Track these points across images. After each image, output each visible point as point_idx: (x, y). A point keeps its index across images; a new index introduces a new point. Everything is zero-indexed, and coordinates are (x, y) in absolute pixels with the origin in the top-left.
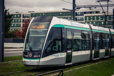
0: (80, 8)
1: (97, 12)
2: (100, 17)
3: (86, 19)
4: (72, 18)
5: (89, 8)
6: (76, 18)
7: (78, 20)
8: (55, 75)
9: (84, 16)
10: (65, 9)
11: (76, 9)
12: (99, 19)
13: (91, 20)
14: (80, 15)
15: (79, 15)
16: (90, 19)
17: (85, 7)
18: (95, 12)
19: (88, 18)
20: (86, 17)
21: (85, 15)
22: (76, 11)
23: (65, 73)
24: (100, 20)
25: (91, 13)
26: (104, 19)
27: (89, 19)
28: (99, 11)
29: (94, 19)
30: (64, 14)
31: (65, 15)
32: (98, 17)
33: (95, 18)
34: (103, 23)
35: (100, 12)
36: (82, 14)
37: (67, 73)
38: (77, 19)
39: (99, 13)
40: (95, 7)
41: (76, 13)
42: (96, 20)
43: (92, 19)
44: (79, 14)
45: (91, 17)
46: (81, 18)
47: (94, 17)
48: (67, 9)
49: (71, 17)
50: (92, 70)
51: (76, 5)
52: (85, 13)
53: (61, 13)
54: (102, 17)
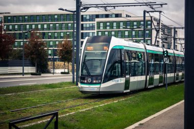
0: (88, 8)
1: (117, 16)
2: (121, 24)
3: (99, 27)
4: (75, 25)
5: (103, 9)
6: (82, 25)
7: (86, 28)
8: (44, 121)
9: (96, 22)
10: (63, 10)
11: (82, 9)
12: (121, 28)
13: (108, 28)
14: (89, 20)
15: (86, 20)
16: (105, 27)
17: (97, 6)
18: (114, 16)
19: (102, 25)
20: (99, 23)
21: (97, 20)
22: (82, 14)
23: (63, 117)
24: (121, 29)
25: (107, 16)
26: (129, 27)
27: (103, 27)
28: (121, 14)
29: (112, 27)
30: (62, 17)
31: (64, 20)
32: (118, 23)
33: (115, 24)
34: (127, 33)
35: (122, 16)
36: (92, 18)
37: (65, 117)
38: (84, 26)
39: (121, 17)
40: (114, 7)
41: (82, 16)
43: (108, 26)
44: (88, 18)
45: (108, 24)
46: (91, 25)
47: (112, 23)
48: (66, 10)
49: (74, 23)
50: (107, 112)
51: (81, 2)
52: (97, 16)
53: (56, 17)
54: (126, 23)
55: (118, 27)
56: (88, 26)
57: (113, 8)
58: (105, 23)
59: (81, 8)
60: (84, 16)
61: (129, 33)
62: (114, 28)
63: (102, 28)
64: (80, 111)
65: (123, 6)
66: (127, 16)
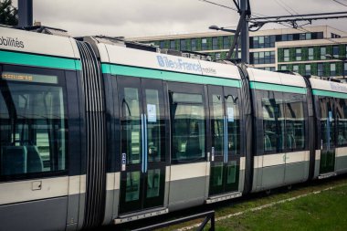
0: (262, 24)
1: (315, 36)
2: (323, 50)
3: (281, 58)
4: (240, 54)
5: (289, 25)
6: (252, 54)
7: (259, 59)
8: (189, 228)
9: (276, 49)
10: (218, 29)
11: (251, 26)
12: (323, 57)
13: (299, 58)
14: (264, 45)
15: (259, 46)
16: (293, 57)
17: (278, 20)
18: (309, 36)
19: (287, 53)
20: (281, 51)
21: (279, 44)
22: (251, 34)
23: (222, 221)
24: (323, 59)
25: (296, 37)
26: (336, 56)
27: (290, 57)
28: (322, 33)
29: (305, 57)
30: (215, 42)
31: (218, 47)
32: (317, 49)
33: (311, 52)
34: (333, 68)
35: (325, 36)
36: (270, 41)
37: (226, 221)
38: (256, 56)
39: (322, 37)
40: (310, 20)
41: (251, 38)
42: (312, 60)
43: (299, 55)
44: (261, 41)
45: (299, 51)
46: (267, 54)
47: (305, 49)
48: (222, 29)
49: (237, 52)
50: (302, 212)
52: (279, 38)
53: (204, 41)
54: (331, 49)
55: (318, 56)
56: (262, 56)
57: (308, 22)
58: (293, 50)
59: (250, 24)
60: (255, 39)
61: (337, 66)
62: (310, 58)
63: (287, 59)
64: (253, 210)
65: (326, 18)
66: (334, 36)
